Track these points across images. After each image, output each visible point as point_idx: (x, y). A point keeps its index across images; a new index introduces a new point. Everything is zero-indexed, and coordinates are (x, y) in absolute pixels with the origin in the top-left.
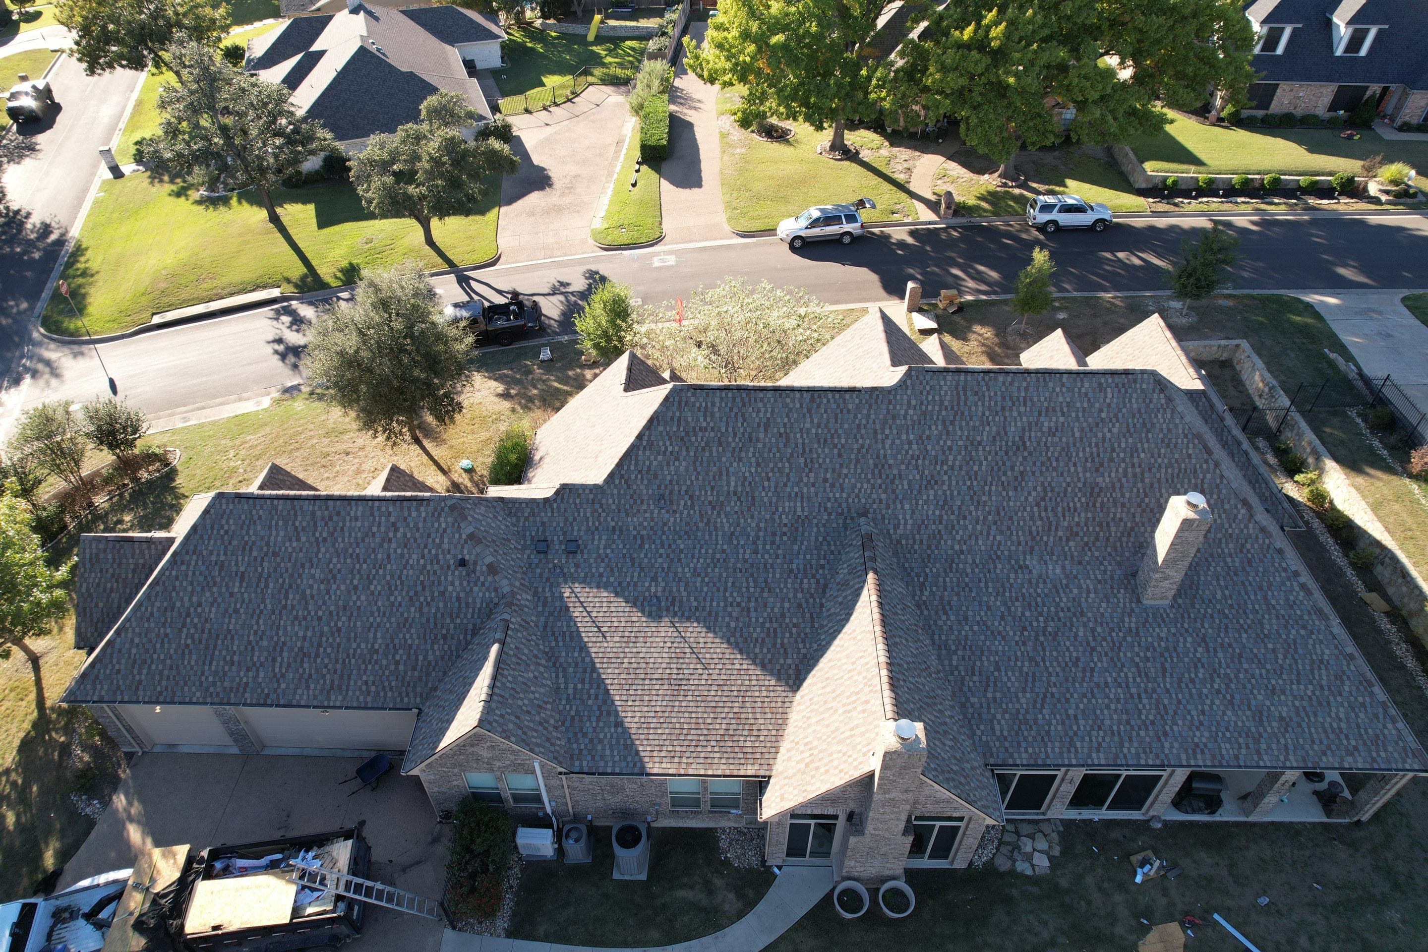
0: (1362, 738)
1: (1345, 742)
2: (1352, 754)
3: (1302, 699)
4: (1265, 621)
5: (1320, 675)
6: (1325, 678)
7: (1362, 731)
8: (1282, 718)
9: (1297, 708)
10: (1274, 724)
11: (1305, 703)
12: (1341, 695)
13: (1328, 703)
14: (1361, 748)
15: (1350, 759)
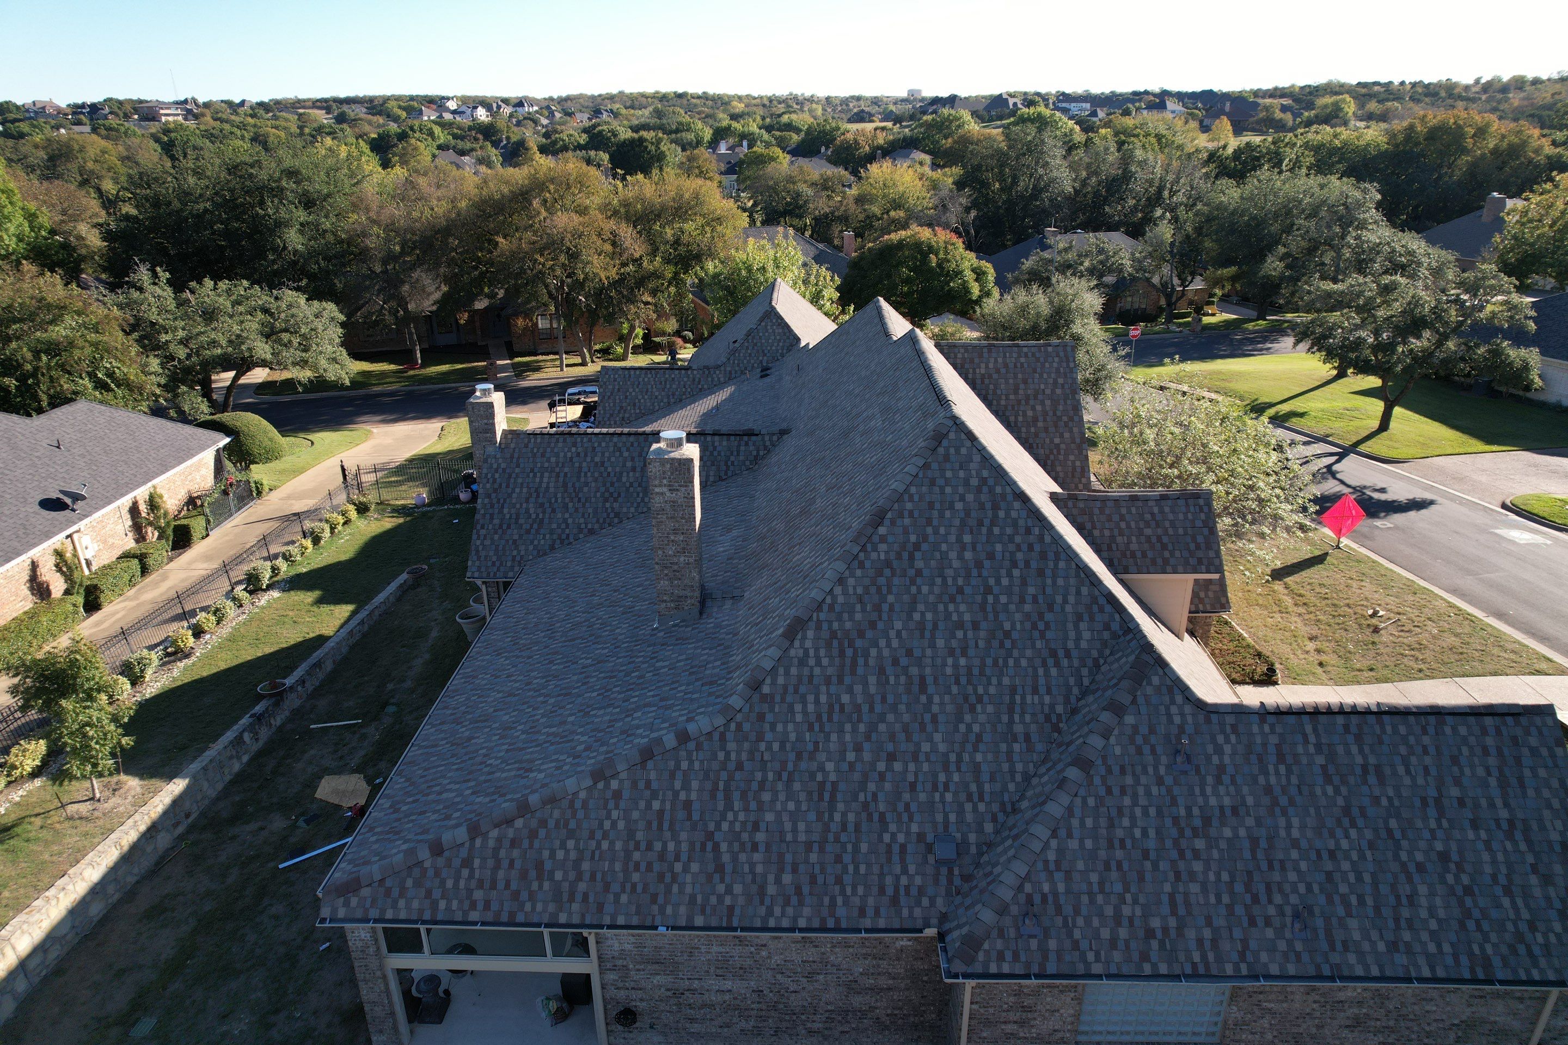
0: (406, 816)
1: (410, 800)
2: (391, 807)
3: (485, 756)
4: (610, 710)
5: (509, 770)
6: (504, 775)
7: (413, 817)
8: (470, 739)
9: (477, 751)
10: (467, 733)
11: (479, 759)
12: (473, 793)
13: (469, 781)
14: (395, 815)
15: (387, 805)
